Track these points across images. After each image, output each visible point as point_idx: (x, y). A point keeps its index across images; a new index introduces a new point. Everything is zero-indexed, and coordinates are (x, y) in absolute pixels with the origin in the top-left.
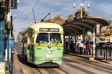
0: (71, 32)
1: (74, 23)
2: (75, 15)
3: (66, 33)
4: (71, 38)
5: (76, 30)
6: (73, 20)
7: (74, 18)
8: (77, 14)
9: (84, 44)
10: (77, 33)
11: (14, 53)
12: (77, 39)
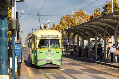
0: (98, 31)
1: (102, 20)
2: (104, 8)
3: (91, 34)
4: (99, 41)
5: (105, 29)
6: (100, 16)
7: (102, 13)
8: (106, 7)
9: (117, 49)
10: (106, 33)
11: (21, 63)
12: (107, 41)
